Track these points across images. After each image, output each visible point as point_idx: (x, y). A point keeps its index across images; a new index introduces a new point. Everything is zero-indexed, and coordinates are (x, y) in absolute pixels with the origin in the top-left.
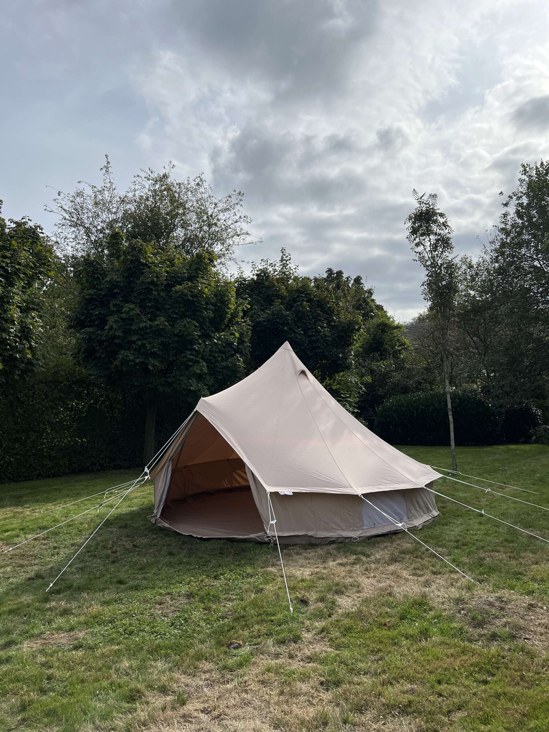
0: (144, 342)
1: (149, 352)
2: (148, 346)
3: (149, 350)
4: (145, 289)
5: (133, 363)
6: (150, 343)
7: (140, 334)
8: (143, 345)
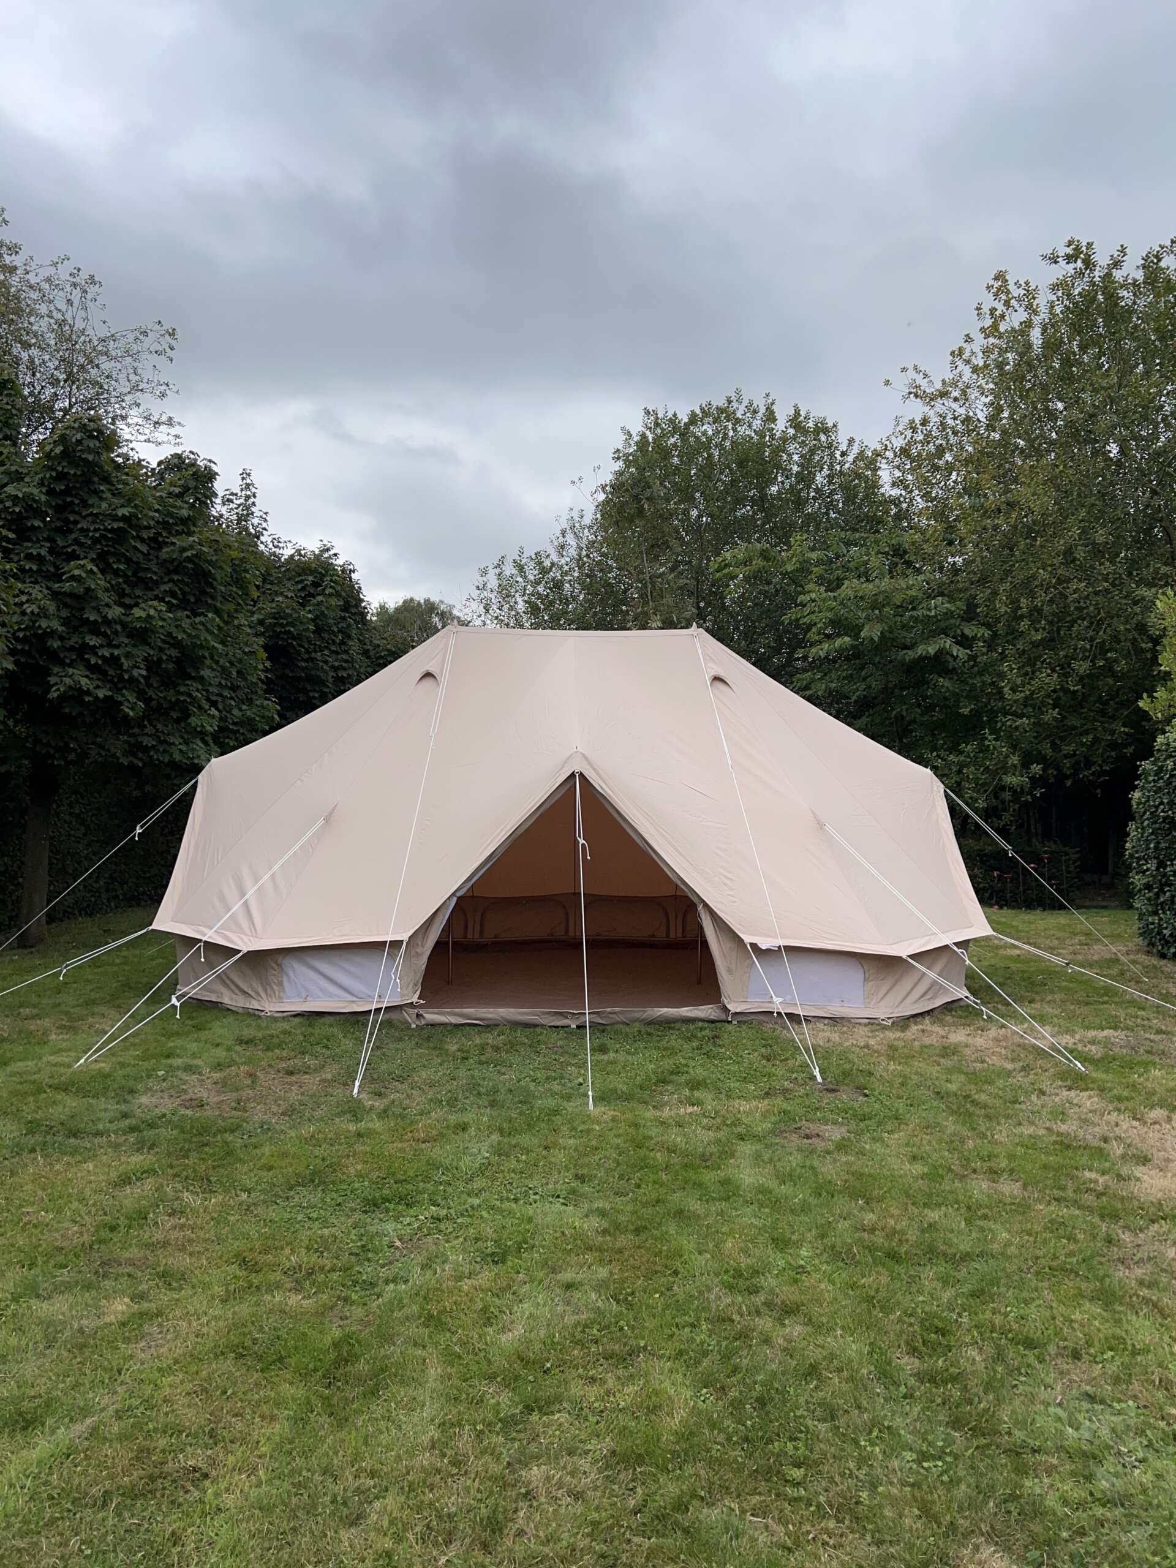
0: (116, 653)
1: (126, 677)
2: (126, 664)
3: (126, 671)
4: (112, 530)
5: (91, 699)
6: (128, 655)
7: (105, 635)
8: (114, 661)
